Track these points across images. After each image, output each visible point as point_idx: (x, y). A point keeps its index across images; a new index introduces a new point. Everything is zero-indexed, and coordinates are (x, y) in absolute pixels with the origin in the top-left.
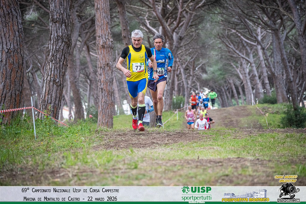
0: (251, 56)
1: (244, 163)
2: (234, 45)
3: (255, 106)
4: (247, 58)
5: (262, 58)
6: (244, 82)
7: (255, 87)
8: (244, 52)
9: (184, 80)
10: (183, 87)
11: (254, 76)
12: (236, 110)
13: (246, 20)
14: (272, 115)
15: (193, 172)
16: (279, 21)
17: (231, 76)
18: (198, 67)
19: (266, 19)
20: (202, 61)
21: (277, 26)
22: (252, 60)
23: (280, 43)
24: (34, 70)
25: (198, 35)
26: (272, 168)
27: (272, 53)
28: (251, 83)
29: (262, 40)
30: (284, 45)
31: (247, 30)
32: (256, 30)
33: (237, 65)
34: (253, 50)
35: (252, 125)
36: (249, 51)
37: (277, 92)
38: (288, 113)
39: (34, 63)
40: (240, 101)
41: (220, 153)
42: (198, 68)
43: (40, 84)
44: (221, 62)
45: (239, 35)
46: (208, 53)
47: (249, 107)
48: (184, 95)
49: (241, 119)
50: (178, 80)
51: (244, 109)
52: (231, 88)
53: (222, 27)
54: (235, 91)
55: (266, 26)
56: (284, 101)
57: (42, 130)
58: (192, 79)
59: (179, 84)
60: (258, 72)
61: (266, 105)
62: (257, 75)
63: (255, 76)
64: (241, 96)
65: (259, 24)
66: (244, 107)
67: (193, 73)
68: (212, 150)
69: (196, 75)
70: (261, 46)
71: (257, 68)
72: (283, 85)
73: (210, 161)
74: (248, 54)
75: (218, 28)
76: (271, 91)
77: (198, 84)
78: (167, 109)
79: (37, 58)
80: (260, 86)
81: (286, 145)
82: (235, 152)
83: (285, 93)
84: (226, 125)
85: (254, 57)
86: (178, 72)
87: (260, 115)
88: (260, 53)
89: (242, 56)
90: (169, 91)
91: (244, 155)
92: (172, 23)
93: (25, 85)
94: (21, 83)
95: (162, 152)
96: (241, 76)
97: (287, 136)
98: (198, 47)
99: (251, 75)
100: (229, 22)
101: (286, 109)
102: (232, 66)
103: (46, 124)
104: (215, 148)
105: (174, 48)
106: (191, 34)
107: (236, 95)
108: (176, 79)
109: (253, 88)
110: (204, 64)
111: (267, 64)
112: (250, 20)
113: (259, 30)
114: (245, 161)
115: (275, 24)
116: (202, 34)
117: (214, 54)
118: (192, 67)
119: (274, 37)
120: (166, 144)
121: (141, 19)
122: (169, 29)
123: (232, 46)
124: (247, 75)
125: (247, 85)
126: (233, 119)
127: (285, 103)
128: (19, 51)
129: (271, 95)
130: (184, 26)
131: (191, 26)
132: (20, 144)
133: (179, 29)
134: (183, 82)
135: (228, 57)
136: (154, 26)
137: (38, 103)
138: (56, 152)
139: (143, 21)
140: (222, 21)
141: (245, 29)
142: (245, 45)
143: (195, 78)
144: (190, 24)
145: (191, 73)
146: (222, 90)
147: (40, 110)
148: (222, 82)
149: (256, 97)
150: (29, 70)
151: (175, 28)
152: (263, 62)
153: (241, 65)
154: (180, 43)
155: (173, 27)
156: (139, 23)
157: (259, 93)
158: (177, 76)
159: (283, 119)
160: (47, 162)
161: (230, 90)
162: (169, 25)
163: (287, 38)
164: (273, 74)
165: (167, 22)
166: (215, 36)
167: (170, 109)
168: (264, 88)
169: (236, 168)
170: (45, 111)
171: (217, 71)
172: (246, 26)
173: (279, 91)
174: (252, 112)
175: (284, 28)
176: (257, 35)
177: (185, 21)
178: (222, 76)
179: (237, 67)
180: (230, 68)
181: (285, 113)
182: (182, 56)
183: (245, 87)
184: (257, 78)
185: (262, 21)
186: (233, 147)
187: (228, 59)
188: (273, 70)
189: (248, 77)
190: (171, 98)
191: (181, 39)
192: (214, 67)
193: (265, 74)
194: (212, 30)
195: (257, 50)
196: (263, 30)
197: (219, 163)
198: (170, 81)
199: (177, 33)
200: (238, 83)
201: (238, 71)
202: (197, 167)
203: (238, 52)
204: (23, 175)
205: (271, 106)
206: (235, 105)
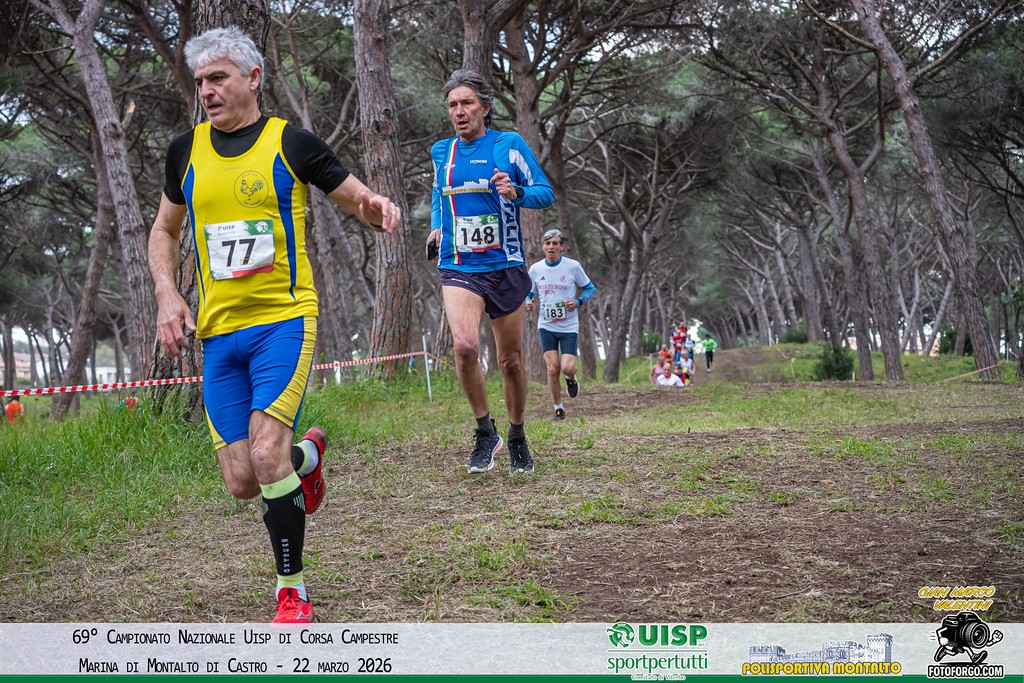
0: (767, 267)
1: (762, 437)
2: (739, 251)
3: (774, 346)
4: (760, 271)
5: (783, 271)
6: (757, 309)
7: (773, 317)
8: (756, 261)
9: (660, 306)
10: (659, 318)
11: (771, 299)
12: (744, 353)
13: (757, 211)
14: (801, 361)
15: (681, 453)
16: (808, 213)
17: (736, 299)
18: (684, 285)
19: (787, 209)
20: (689, 276)
21: (806, 220)
22: (767, 273)
23: (810, 247)
24: (426, 295)
25: (682, 234)
26: (805, 444)
27: (799, 263)
28: (767, 310)
29: (783, 242)
30: (817, 250)
31: (758, 227)
32: (772, 227)
33: (745, 282)
34: (769, 259)
35: (769, 377)
36: (764, 260)
37: (808, 324)
38: (824, 357)
39: (426, 284)
40: (750, 339)
41: (722, 422)
42: (684, 288)
43: (435, 317)
44: (720, 277)
45: (747, 234)
46: (698, 264)
47: (765, 348)
48: (661, 331)
49: (753, 367)
50: (652, 307)
51: (757, 352)
52: (736, 319)
53: (719, 223)
54: (742, 323)
55: (788, 220)
56: (818, 339)
57: (440, 389)
58: (674, 305)
59: (653, 313)
60: (777, 292)
61: (791, 345)
62: (776, 297)
63: (774, 299)
64: (752, 331)
65: (778, 218)
66: (757, 348)
67: (676, 294)
68: (710, 418)
69: (680, 298)
70: (782, 251)
71: (777, 287)
72: (817, 313)
73: (709, 436)
74: (761, 265)
75: (713, 223)
76: (799, 323)
77: (683, 313)
78: (634, 353)
79: (430, 275)
80: (781, 315)
81: (825, 407)
82: (746, 420)
83: (820, 326)
84: (730, 379)
85: (770, 269)
86: (651, 294)
87: (783, 361)
88: (781, 262)
89: (753, 267)
90: (637, 325)
91: (760, 424)
92: (640, 216)
93: (414, 319)
94: (408, 315)
95: (630, 421)
96: (751, 300)
97: (826, 394)
98: (683, 254)
99: (767, 297)
100: (731, 215)
101: (821, 352)
102: (736, 283)
103: (446, 379)
104: (714, 414)
105: (644, 255)
106: (671, 233)
107: (744, 330)
108: (648, 306)
109: (770, 319)
110: (692, 281)
111: (791, 280)
112: (764, 212)
113: (778, 227)
114: (763, 433)
115: (801, 218)
116: (688, 233)
117: (707, 265)
118: (673, 286)
119: (802, 238)
120: (636, 409)
121: (592, 211)
122: (636, 226)
123: (736, 252)
124: (761, 298)
125: (761, 313)
126: (739, 368)
127: (820, 342)
128: (405, 265)
129: (798, 329)
130: (659, 221)
131: (671, 220)
132: (408, 410)
133: (652, 226)
134: (659, 309)
135: (731, 270)
136: (612, 222)
137: (432, 347)
138: (462, 422)
139: (594, 214)
140: (720, 213)
141: (755, 225)
142: (757, 250)
143: (677, 304)
144: (669, 217)
145: (672, 296)
146: (721, 321)
147: (436, 355)
148: (721, 308)
149: (774, 332)
150: (418, 294)
151: (646, 225)
152: (786, 278)
153: (751, 282)
154: (653, 248)
155: (643, 222)
156: (588, 216)
157: (780, 326)
158: (650, 300)
159: (818, 366)
160: (450, 437)
161: (734, 322)
162: (636, 220)
163: (821, 239)
164: (801, 296)
165: (632, 215)
166: (709, 236)
167: (639, 353)
168: (787, 317)
169: (750, 445)
170: (445, 358)
171: (713, 292)
172: (758, 221)
173: (811, 322)
174: (770, 356)
175: (816, 223)
176: (776, 235)
177: (660, 213)
178: (722, 300)
179: (745, 285)
180: (734, 287)
181: (820, 357)
182: (656, 268)
183: (758, 316)
184: (776, 302)
185: (782, 213)
186: (743, 413)
187: (730, 273)
188: (801, 289)
189: (762, 301)
190: (641, 336)
191: (655, 241)
192: (709, 285)
193: (789, 296)
194: (704, 227)
195: (775, 258)
196: (784, 227)
197: (722, 438)
198: (639, 308)
199: (649, 232)
200: (747, 310)
201: (747, 292)
202: (687, 444)
203: (745, 261)
204: (415, 457)
205: (799, 346)
206: (742, 345)
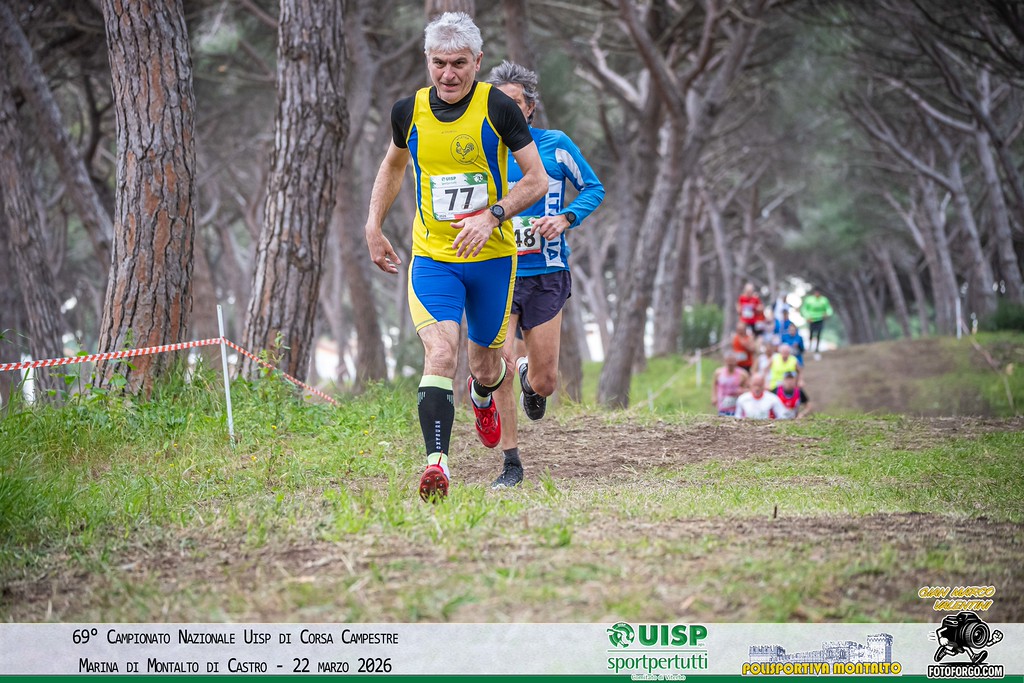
0: (956, 168)
1: (933, 530)
2: (896, 133)
3: (967, 338)
4: (941, 177)
5: (992, 177)
6: (930, 258)
7: (967, 275)
8: (932, 155)
9: (721, 250)
10: (718, 275)
11: (964, 238)
12: (901, 352)
13: (940, 45)
15: (757, 559)
17: (885, 237)
18: (771, 207)
19: (1008, 40)
20: (785, 188)
22: (956, 181)
24: (225, 218)
25: (772, 98)
28: (954, 260)
29: (994, 113)
31: (941, 80)
32: (972, 80)
33: (907, 199)
34: (962, 149)
35: (956, 403)
36: (949, 151)
39: (225, 196)
40: (914, 323)
41: (848, 497)
42: (772, 212)
43: (245, 265)
44: (852, 188)
45: (915, 96)
46: (804, 160)
47: (948, 342)
48: (721, 303)
49: (919, 383)
50: (702, 252)
51: (929, 350)
52: (885, 279)
53: (854, 72)
54: (896, 288)
55: (1009, 65)
57: (253, 417)
58: (750, 249)
59: (704, 265)
60: (978, 222)
61: (1005, 336)
62: (974, 233)
63: (969, 236)
64: (919, 304)
65: (986, 59)
66: (929, 343)
67: (754, 225)
68: (821, 488)
69: (763, 233)
70: (991, 133)
71: (977, 211)
73: (817, 525)
74: (943, 163)
75: (840, 74)
77: (770, 265)
78: (662, 349)
79: (233, 177)
80: (984, 271)
82: (900, 495)
84: (867, 405)
85: (964, 171)
86: (702, 225)
87: (986, 370)
88: (988, 157)
89: (925, 168)
90: (670, 289)
91: (931, 503)
92: (683, 58)
93: (199, 269)
94: (185, 260)
95: (651, 491)
96: (919, 238)
98: (772, 139)
99: (954, 232)
100: (880, 55)
102: (886, 202)
103: (265, 397)
104: (831, 479)
105: (688, 141)
106: (748, 95)
107: (900, 302)
108: (694, 248)
109: (960, 280)
110: (791, 198)
111: (1011, 196)
112: (955, 46)
113: (984, 79)
114: (937, 524)
116: (785, 94)
117: (823, 162)
118: (748, 207)
120: (664, 466)
121: (579, 47)
122: (674, 80)
123: (888, 136)
124: (941, 234)
125: (940, 267)
126: (888, 384)
128: (179, 153)
130: (724, 68)
131: (749, 67)
132: (183, 461)
133: (707, 79)
134: (717, 258)
135: (876, 173)
136: (622, 68)
137: (238, 327)
138: (298, 487)
139: (585, 53)
140: (857, 50)
141: (935, 77)
142: (935, 129)
143: (758, 246)
144: (744, 61)
145: (747, 228)
146: (851, 284)
148: (852, 257)
149: (969, 308)
150: (208, 217)
151: (694, 76)
152: (997, 191)
153: (920, 200)
154: (709, 127)
155: (688, 71)
156: (573, 58)
157: (982, 296)
158: (699, 236)
160: (271, 519)
161: (879, 285)
162: (674, 66)
165: (666, 54)
166: (831, 102)
167: (673, 348)
168: (999, 277)
169: (907, 547)
170: (264, 353)
171: (834, 220)
172: (940, 68)
174: (958, 359)
176: (979, 97)
177: (726, 51)
178: (854, 239)
179: (906, 207)
180: (881, 211)
182: (715, 170)
183: (933, 273)
184: (975, 244)
185: (995, 49)
186: (893, 479)
187: (874, 181)
189: (943, 242)
190: (679, 313)
191: (712, 111)
192: (826, 206)
193: (1005, 231)
194: (819, 81)
195: (975, 148)
196: (998, 79)
197: (846, 531)
198: (676, 253)
199: (701, 92)
200: (908, 261)
201: (910, 221)
202: (771, 542)
203: (908, 155)
204: (195, 560)
206: (895, 336)
